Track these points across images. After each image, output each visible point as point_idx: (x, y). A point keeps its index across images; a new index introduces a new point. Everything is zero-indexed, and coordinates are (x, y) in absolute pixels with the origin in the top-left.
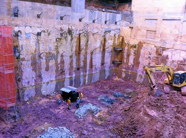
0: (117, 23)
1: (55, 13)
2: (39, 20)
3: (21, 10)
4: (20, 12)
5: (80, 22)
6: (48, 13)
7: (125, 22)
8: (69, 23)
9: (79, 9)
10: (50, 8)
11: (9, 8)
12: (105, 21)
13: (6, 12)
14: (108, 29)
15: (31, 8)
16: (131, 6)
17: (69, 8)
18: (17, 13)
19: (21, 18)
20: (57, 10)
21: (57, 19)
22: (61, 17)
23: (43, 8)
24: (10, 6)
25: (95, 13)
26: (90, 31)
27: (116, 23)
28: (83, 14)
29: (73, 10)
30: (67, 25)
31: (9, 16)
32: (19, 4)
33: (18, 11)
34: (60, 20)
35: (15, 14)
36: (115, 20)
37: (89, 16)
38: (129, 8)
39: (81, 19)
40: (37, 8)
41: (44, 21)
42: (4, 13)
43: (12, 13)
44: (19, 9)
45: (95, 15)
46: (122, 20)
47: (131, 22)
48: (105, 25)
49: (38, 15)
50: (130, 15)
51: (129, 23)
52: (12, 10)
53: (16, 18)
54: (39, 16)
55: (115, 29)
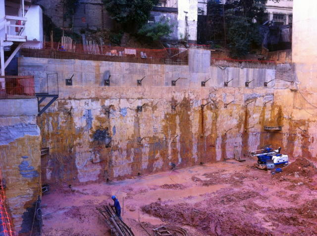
0: (268, 84)
1: (164, 76)
2: (140, 89)
3: (114, 75)
4: (113, 79)
5: (203, 87)
6: (154, 76)
7: (282, 82)
8: (185, 90)
9: (201, 66)
10: (156, 69)
11: (97, 73)
12: (246, 83)
13: (92, 80)
14: (251, 95)
15: (128, 72)
16: (291, 55)
17: (185, 67)
18: (108, 80)
19: (114, 87)
20: (167, 71)
21: (167, 84)
22: (173, 81)
23: (146, 71)
24: (99, 70)
25: (228, 71)
26: (219, 100)
27: (266, 85)
28: (207, 74)
29: (192, 70)
30: (182, 93)
31: (97, 85)
32: (111, 67)
33: (110, 76)
34: (171, 86)
35: (105, 81)
36: (264, 79)
37: (218, 77)
38: (287, 58)
39: (205, 82)
40: (137, 71)
41: (147, 89)
42: (90, 81)
43: (101, 80)
44: (111, 74)
45: (228, 74)
46: (276, 79)
47: (292, 82)
48: (246, 88)
49: (138, 81)
50: (290, 70)
51: (289, 83)
52: (102, 75)
53: (107, 87)
54: (139, 83)
55: (264, 95)
